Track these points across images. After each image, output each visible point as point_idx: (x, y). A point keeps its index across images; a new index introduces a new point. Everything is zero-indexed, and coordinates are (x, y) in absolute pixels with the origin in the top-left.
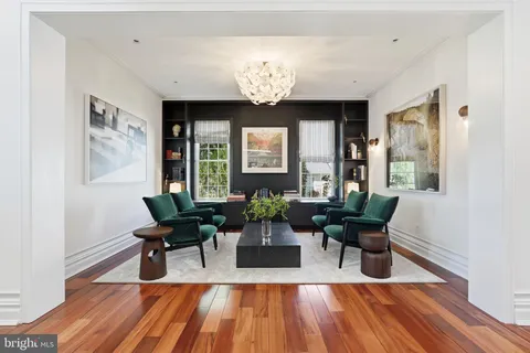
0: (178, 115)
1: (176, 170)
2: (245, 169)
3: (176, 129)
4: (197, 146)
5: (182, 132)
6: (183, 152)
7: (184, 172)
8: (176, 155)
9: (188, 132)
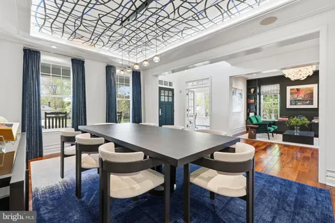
0: (253, 85)
1: (252, 107)
2: (288, 106)
3: (252, 90)
4: (262, 96)
5: (255, 91)
6: (255, 99)
7: (256, 108)
8: (252, 101)
9: (258, 91)
